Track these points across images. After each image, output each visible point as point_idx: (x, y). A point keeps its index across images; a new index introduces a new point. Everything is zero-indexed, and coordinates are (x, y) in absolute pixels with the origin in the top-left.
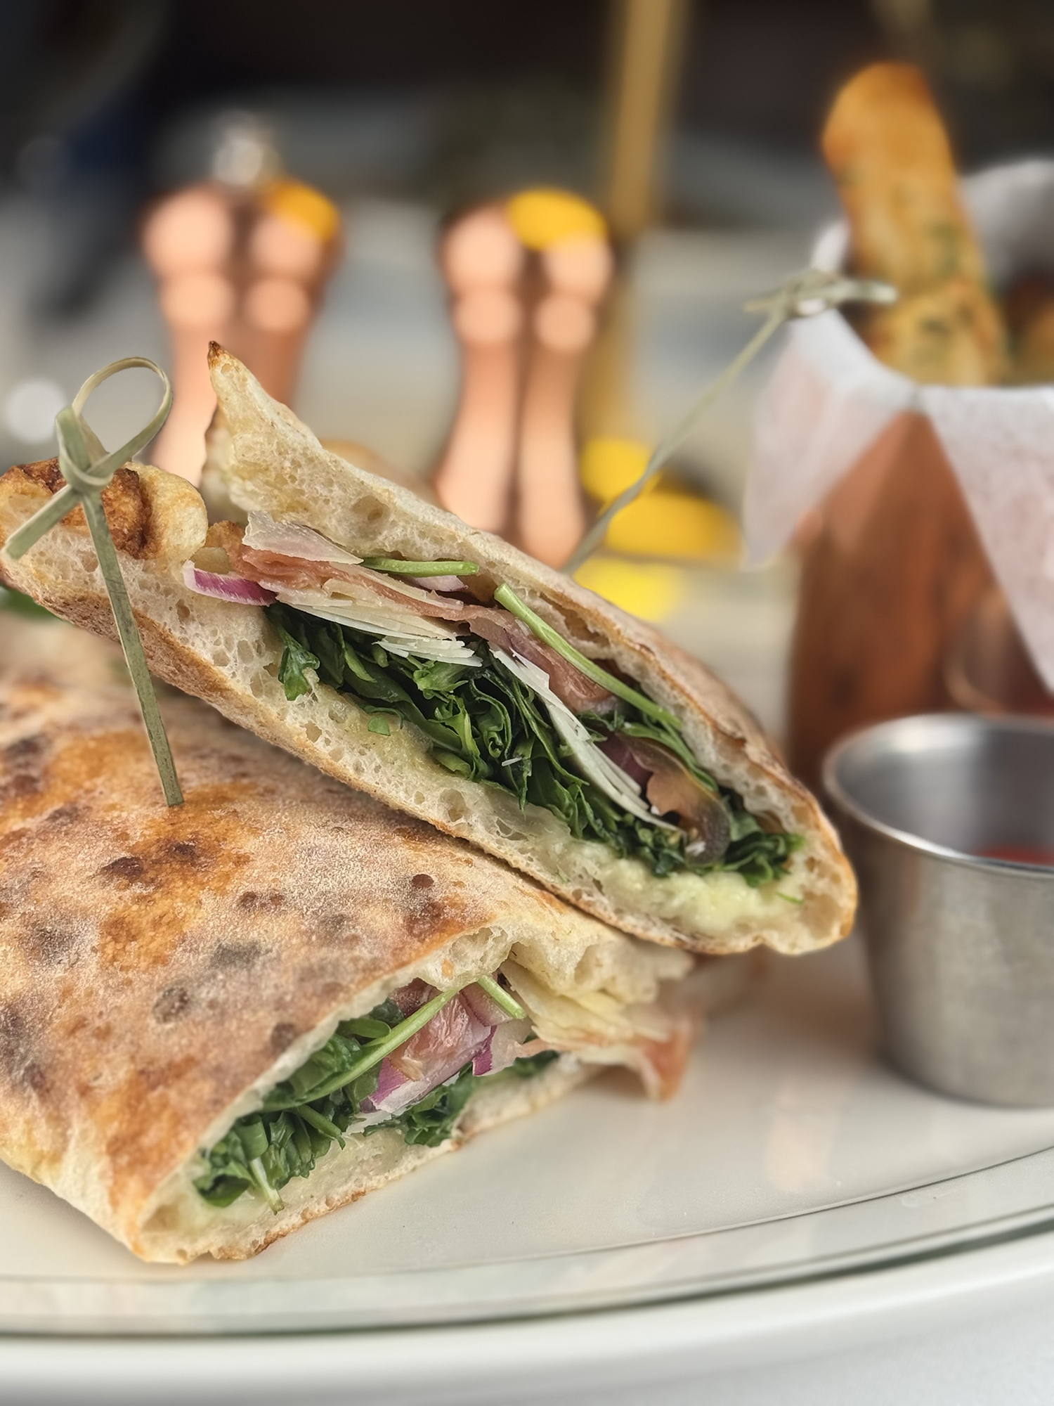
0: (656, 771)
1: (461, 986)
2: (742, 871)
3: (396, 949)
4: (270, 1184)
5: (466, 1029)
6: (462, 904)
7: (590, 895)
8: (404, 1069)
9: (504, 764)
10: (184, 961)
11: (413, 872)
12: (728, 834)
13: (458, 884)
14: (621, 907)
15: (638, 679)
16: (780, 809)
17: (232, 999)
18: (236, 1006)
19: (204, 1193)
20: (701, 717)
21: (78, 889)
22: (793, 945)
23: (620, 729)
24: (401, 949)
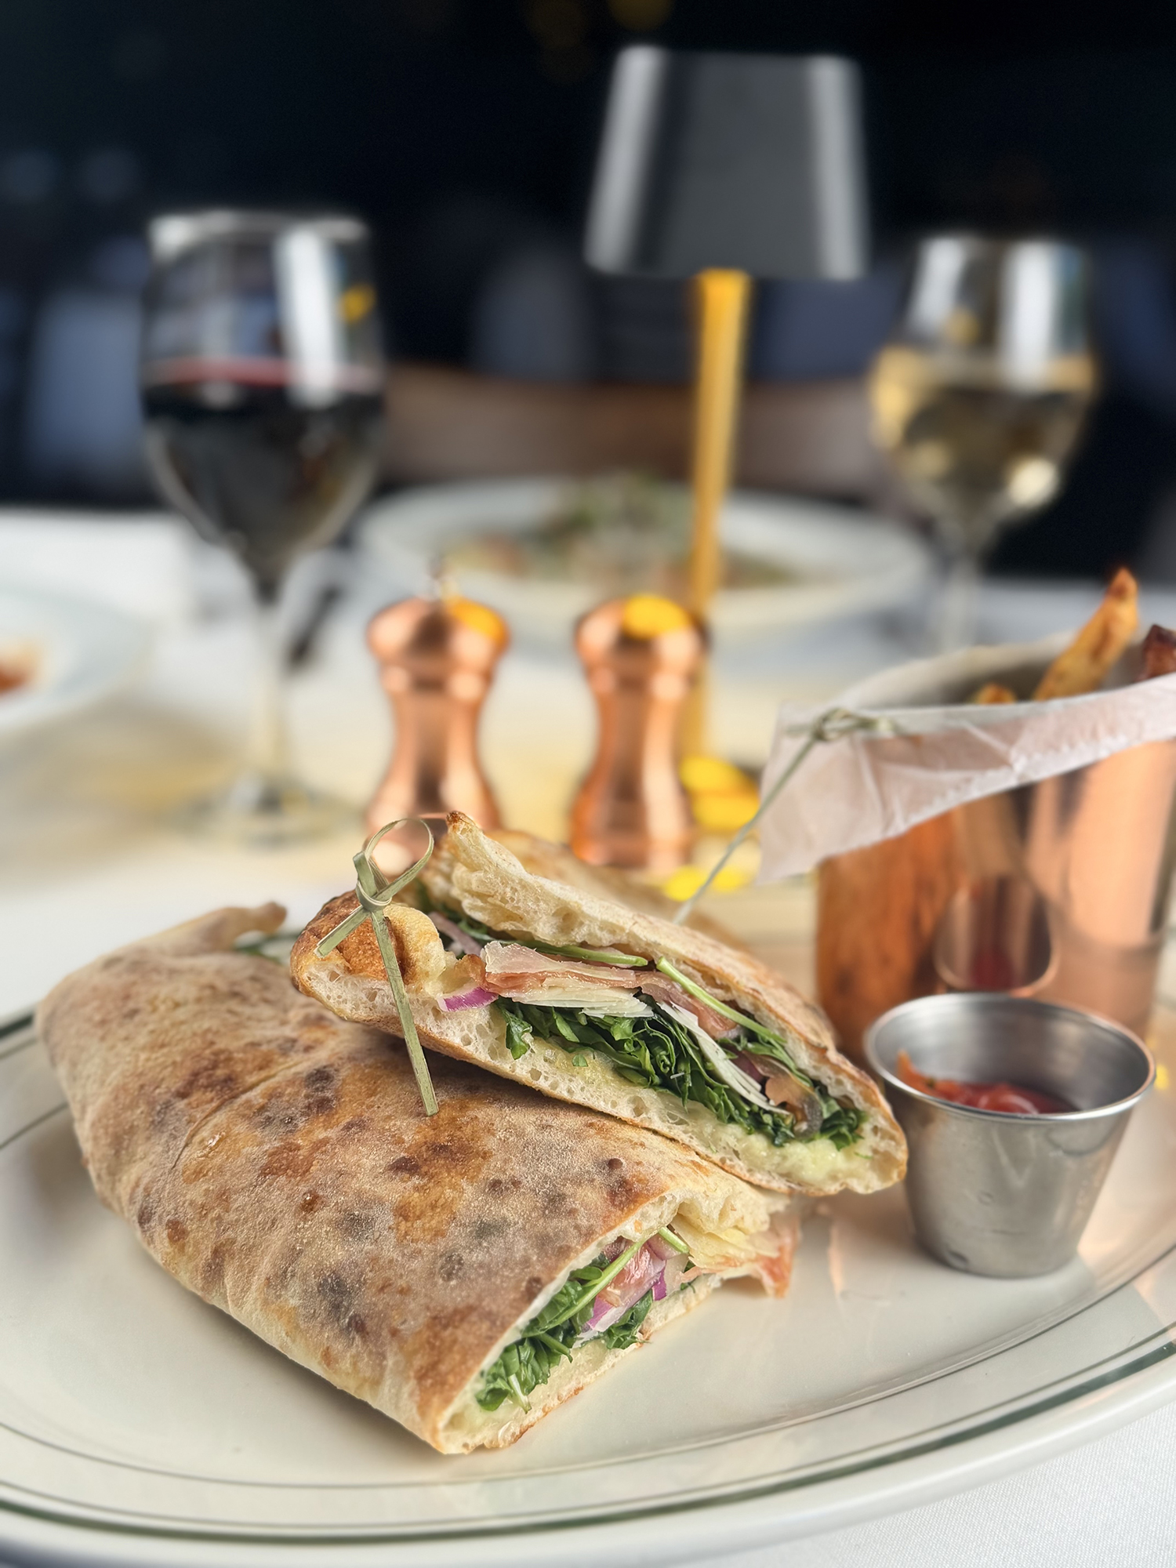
0: (772, 1076)
1: (647, 1237)
2: (832, 1138)
3: (605, 1217)
4: (523, 1392)
5: (649, 1264)
6: (645, 1179)
7: (731, 1160)
8: (609, 1299)
9: (672, 1077)
10: (456, 1234)
11: (608, 1157)
12: (822, 1114)
13: (639, 1164)
14: (752, 1167)
15: (753, 1012)
16: (852, 1094)
17: (495, 1260)
18: (498, 1266)
19: (482, 1402)
20: (797, 1035)
21: (373, 1182)
22: (867, 1187)
23: (745, 1048)
24: (608, 1217)
